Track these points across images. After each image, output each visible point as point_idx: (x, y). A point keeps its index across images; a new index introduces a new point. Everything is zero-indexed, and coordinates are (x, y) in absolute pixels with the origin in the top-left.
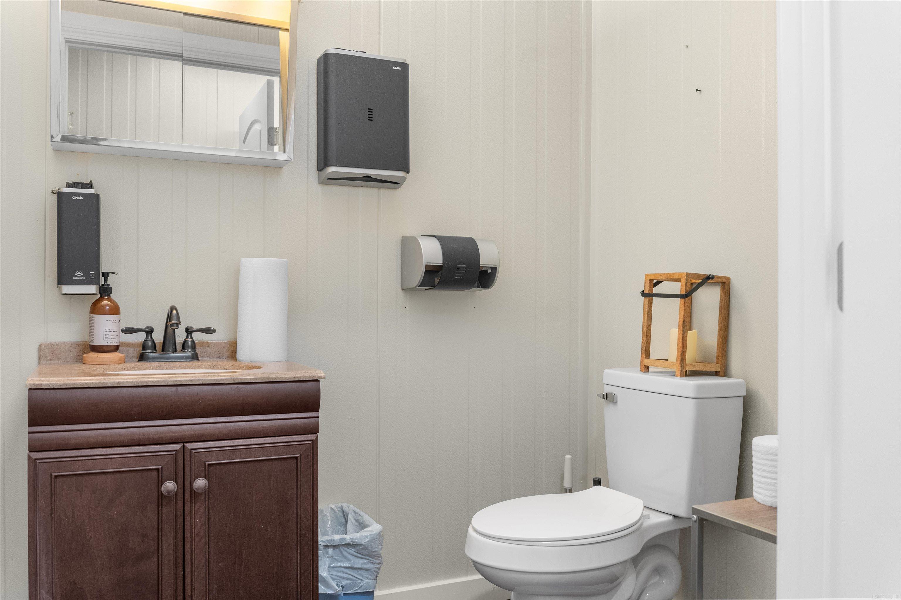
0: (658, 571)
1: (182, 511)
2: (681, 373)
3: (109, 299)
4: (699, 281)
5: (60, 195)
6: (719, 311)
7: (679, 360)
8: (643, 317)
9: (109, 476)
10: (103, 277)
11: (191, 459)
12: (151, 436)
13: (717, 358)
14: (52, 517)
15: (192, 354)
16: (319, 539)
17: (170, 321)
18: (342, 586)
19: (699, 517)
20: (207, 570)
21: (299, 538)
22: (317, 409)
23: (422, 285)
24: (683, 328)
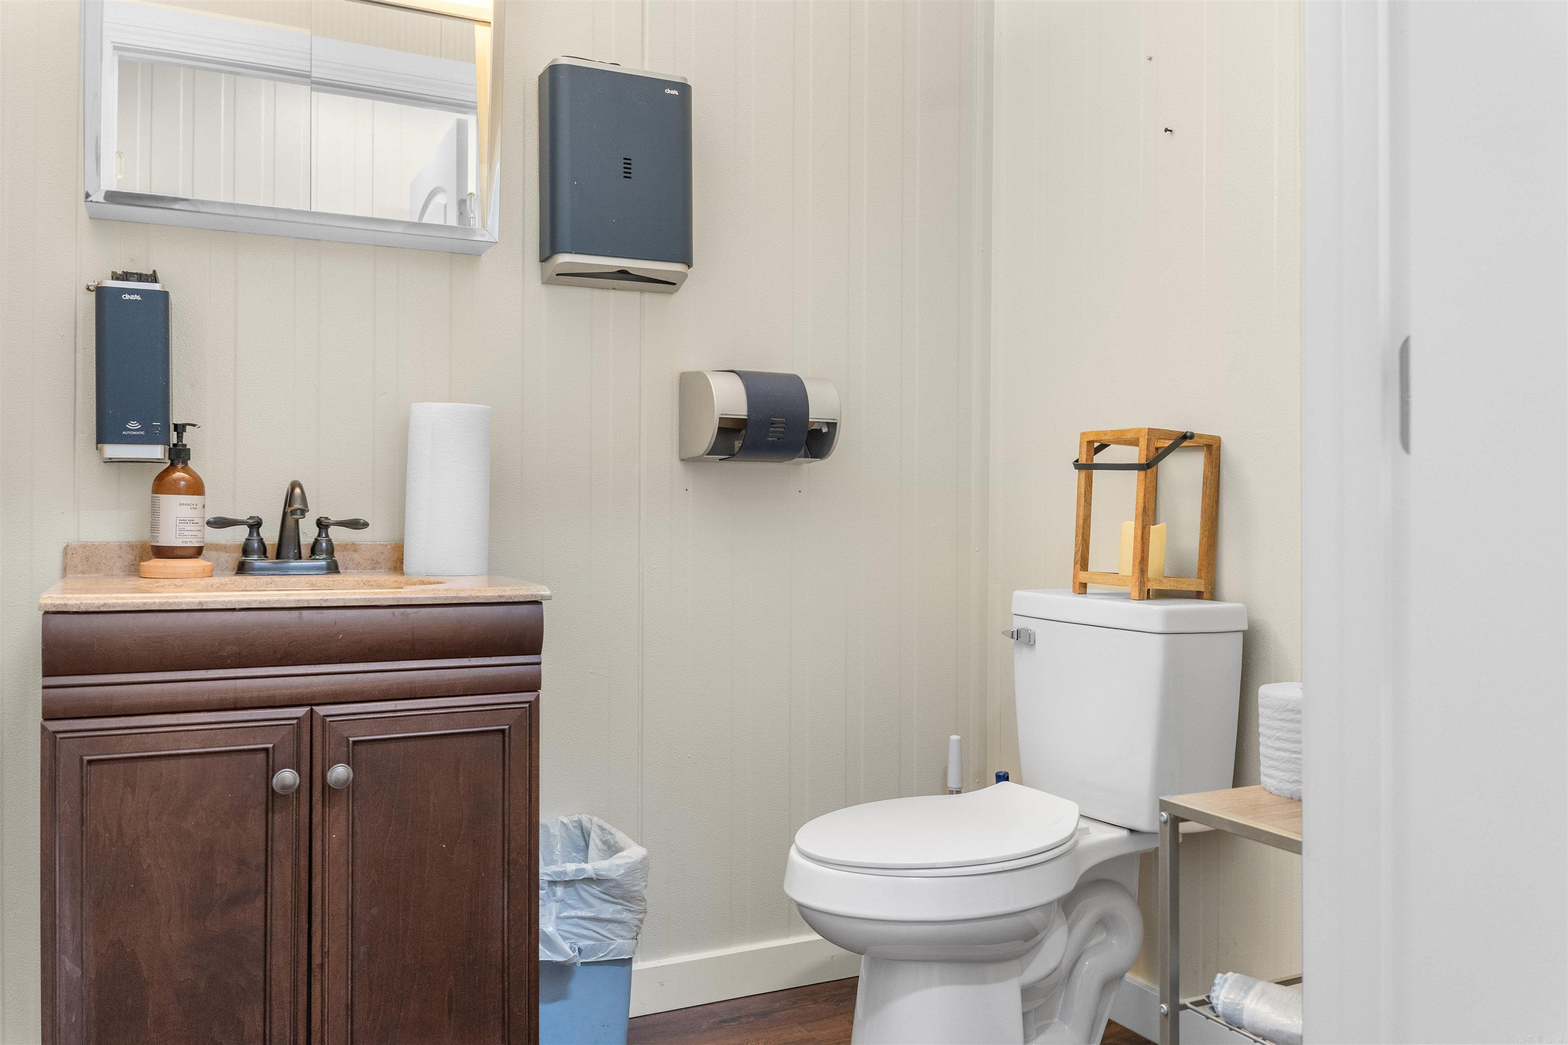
0: (1104, 923)
1: (307, 820)
2: (1139, 593)
3: (186, 469)
4: (1167, 443)
5: (101, 292)
6: (1203, 492)
7: (1137, 572)
8: (1078, 503)
9: (182, 761)
10: (176, 433)
11: (323, 733)
12: (255, 694)
13: (1200, 570)
14: (82, 832)
15: (328, 563)
16: (541, 871)
17: (290, 506)
18: (579, 949)
19: (1172, 816)
20: (350, 921)
21: (506, 867)
22: (537, 650)
23: (712, 451)
24: (1143, 519)
